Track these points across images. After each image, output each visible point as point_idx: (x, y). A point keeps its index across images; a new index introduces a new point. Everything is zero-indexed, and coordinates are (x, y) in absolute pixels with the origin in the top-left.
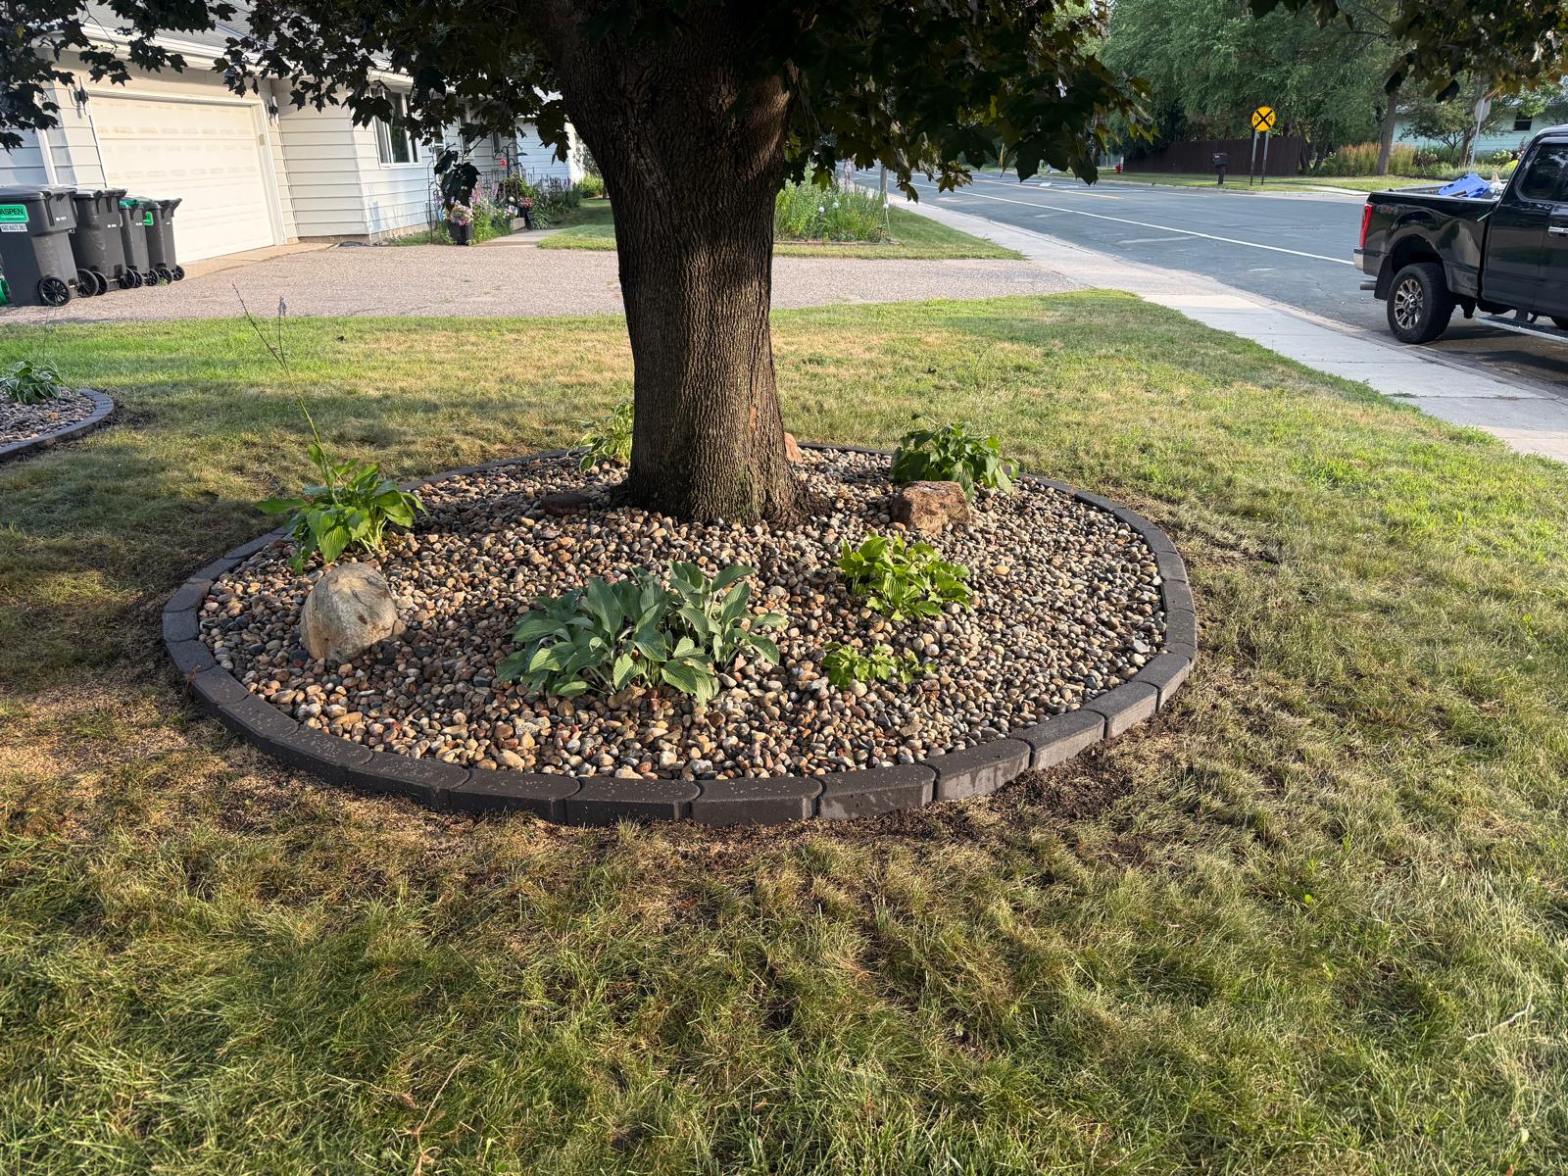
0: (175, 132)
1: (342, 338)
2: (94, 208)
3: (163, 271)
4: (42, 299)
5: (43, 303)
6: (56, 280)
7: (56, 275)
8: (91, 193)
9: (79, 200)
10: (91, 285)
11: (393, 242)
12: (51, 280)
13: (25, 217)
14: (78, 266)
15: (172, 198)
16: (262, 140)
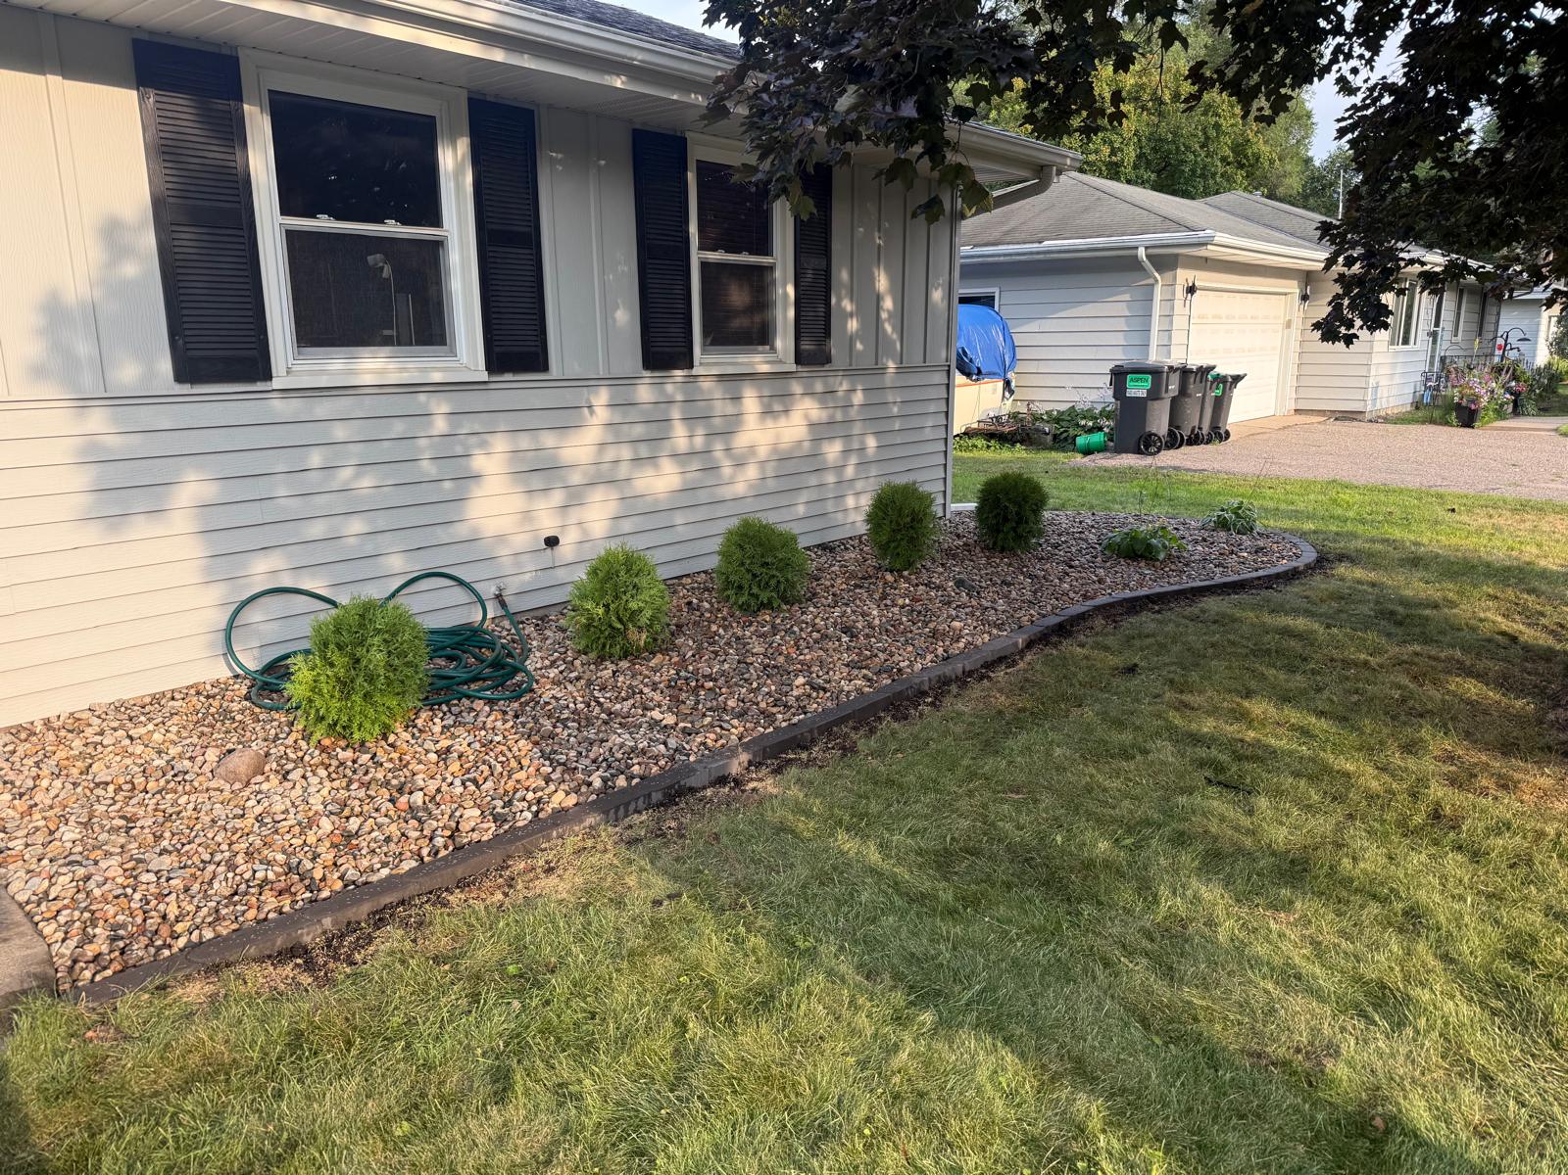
0: (1220, 318)
1: (1453, 510)
2: (1192, 380)
3: (1219, 434)
4: (1139, 448)
5: (1139, 452)
6: (1156, 435)
7: (1154, 431)
8: (1194, 368)
9: (1185, 372)
10: (1174, 441)
11: (1386, 420)
12: (1151, 435)
13: (1148, 385)
14: (1170, 425)
15: (1241, 373)
16: (1288, 325)
